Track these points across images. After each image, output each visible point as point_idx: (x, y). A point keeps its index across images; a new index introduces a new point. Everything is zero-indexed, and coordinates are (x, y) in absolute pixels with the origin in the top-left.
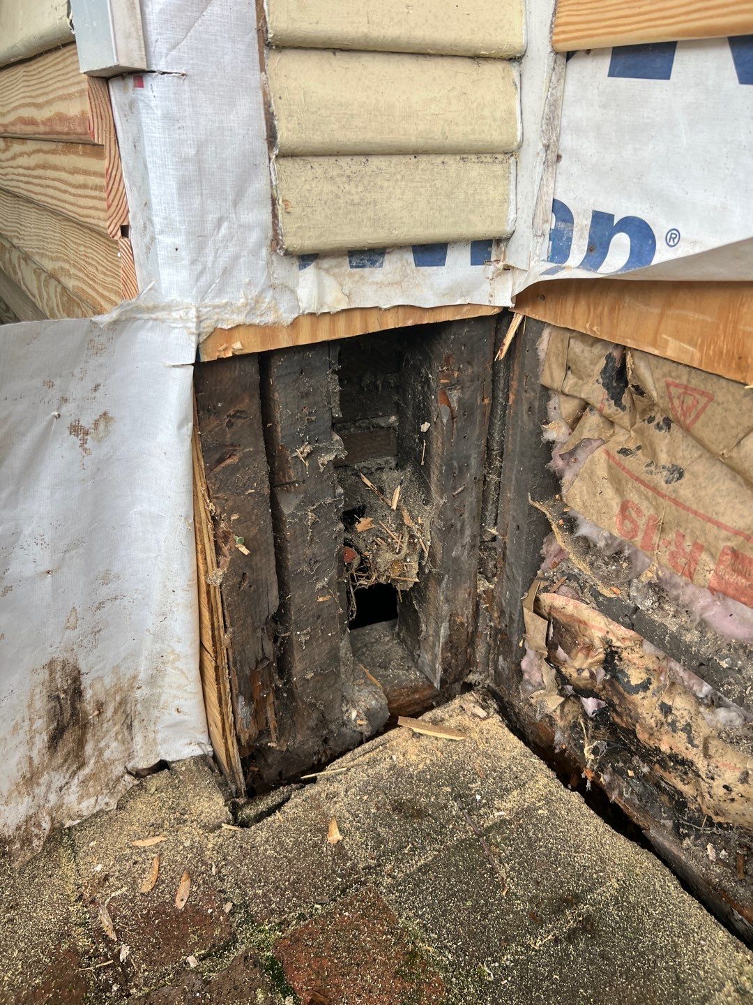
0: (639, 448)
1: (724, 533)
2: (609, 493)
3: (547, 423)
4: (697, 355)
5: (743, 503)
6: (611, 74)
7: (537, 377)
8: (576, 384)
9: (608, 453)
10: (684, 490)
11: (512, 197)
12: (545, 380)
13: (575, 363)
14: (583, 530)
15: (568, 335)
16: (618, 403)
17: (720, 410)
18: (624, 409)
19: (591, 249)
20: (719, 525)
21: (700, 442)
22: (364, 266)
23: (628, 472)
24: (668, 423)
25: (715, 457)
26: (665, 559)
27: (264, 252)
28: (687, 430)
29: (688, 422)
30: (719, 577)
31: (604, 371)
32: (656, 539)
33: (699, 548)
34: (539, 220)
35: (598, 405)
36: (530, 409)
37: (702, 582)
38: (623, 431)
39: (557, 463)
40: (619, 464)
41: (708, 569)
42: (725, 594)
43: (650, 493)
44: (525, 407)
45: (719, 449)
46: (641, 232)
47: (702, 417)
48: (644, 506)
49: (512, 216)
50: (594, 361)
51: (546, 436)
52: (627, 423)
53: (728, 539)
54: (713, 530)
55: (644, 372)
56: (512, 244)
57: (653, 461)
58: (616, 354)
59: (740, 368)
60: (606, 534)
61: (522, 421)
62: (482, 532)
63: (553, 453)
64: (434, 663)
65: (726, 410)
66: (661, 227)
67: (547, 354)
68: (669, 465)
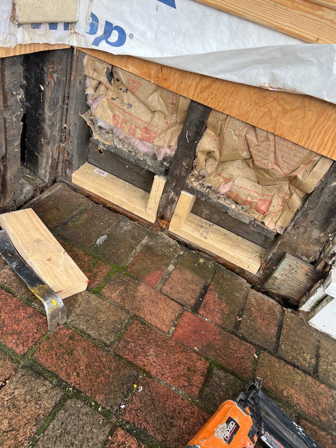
0: (117, 98)
1: (143, 123)
2: (109, 112)
3: (86, 88)
4: (138, 72)
5: (147, 114)
7: (83, 71)
8: (97, 76)
9: (108, 99)
10: (132, 111)
11: (78, 9)
12: (86, 73)
13: (97, 69)
14: (100, 124)
15: (95, 59)
16: (110, 83)
17: (143, 88)
18: (112, 85)
19: (105, 33)
20: (142, 121)
21: (137, 97)
22: (35, 28)
23: (115, 105)
24: (127, 90)
25: (141, 101)
26: (127, 131)
27: (8, 21)
28: (133, 94)
29: (134, 91)
30: (142, 135)
31: (106, 73)
32: (124, 125)
33: (136, 127)
34: (87, 19)
35: (105, 84)
36: (80, 82)
37: (137, 137)
38: (111, 92)
39: (90, 102)
40: (112, 103)
41: (139, 133)
42: (143, 140)
43: (122, 112)
44: (78, 82)
45: (143, 100)
47: (138, 90)
48: (120, 115)
49: (78, 16)
50: (103, 69)
51: (86, 93)
52: (112, 89)
53: (144, 124)
54: (140, 122)
55: (121, 75)
56: (77, 25)
57: (123, 102)
58: (110, 67)
59: (150, 77)
60: (108, 125)
61: (77, 86)
62: (62, 125)
63: (88, 98)
64: (45, 173)
65: (145, 88)
66: (128, 32)
67: (86, 64)
68: (127, 103)
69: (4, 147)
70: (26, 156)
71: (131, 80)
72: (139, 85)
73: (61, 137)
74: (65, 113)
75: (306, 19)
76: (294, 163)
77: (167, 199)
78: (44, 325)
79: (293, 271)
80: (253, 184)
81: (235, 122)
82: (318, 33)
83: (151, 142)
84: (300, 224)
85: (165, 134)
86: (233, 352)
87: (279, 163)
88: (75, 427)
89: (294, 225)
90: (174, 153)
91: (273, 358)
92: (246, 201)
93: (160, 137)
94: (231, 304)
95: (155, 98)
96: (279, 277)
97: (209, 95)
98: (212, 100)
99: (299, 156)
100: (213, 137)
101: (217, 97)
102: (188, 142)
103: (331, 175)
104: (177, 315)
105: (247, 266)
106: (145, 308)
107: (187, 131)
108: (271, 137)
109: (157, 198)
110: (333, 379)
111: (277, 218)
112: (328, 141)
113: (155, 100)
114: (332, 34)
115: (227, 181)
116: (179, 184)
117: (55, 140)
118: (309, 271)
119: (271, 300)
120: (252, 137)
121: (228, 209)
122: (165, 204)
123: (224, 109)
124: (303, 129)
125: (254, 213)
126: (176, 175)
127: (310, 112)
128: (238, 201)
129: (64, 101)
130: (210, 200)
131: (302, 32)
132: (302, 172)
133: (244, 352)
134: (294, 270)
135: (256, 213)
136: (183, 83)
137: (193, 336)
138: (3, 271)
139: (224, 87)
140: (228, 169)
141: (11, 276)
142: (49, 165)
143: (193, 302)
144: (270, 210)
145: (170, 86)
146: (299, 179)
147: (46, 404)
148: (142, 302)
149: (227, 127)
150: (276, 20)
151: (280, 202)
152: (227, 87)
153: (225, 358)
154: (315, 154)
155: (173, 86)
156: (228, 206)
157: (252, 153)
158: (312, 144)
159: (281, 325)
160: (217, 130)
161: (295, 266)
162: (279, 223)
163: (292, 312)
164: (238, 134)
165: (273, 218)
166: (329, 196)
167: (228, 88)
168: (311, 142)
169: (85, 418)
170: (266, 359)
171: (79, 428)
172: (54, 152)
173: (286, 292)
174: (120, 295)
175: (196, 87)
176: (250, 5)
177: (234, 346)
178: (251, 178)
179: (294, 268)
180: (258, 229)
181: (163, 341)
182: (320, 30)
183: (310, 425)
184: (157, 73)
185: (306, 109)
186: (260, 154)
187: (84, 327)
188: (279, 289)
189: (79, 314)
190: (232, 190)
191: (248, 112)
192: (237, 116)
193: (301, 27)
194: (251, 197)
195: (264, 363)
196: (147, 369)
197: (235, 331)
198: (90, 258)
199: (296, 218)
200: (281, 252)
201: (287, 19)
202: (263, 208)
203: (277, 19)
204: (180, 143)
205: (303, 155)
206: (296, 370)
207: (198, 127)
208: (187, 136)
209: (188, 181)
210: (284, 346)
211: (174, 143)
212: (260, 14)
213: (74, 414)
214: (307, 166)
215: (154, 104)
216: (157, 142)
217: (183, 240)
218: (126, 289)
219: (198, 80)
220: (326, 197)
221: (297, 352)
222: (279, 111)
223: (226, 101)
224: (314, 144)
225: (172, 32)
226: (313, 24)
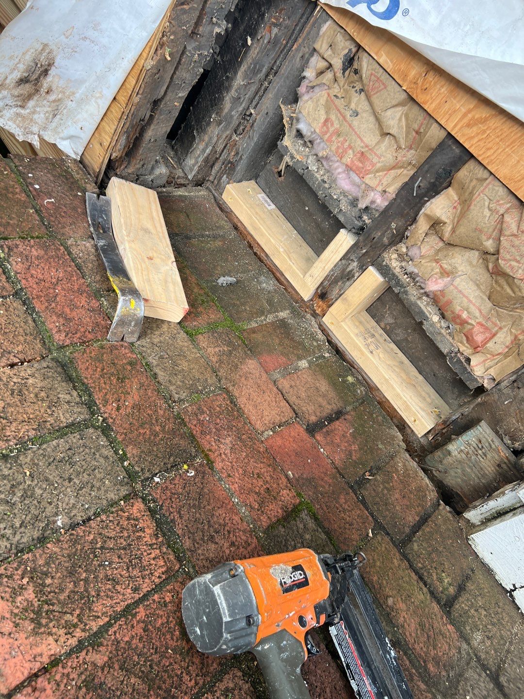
0: (342, 97)
1: (362, 144)
2: (323, 112)
3: (307, 67)
4: (391, 66)
5: (374, 135)
7: (314, 42)
8: (331, 55)
9: (329, 95)
10: (355, 122)
12: (317, 46)
13: (335, 45)
14: (302, 126)
15: (340, 29)
16: (343, 73)
17: (386, 93)
18: (344, 77)
20: (362, 141)
21: (371, 104)
23: (335, 106)
24: (362, 90)
25: (374, 112)
26: (334, 148)
28: (368, 98)
29: (371, 94)
30: (352, 161)
31: (345, 56)
32: (334, 138)
33: (350, 147)
35: (336, 70)
36: (302, 57)
37: (344, 162)
38: (338, 87)
39: (302, 89)
40: (332, 101)
41: (349, 157)
42: (351, 169)
43: (341, 118)
44: (300, 55)
45: (378, 109)
47: (378, 94)
48: (336, 123)
50: (344, 47)
51: (305, 74)
52: (341, 84)
53: (362, 148)
54: (359, 142)
55: (365, 64)
57: (348, 106)
58: (354, 49)
59: (404, 80)
60: (312, 130)
61: (295, 61)
62: (248, 108)
63: (302, 84)
64: (194, 166)
65: (389, 94)
66: (403, 5)
67: (324, 34)
68: (354, 109)
69: (165, 88)
70: (180, 131)
71: (375, 76)
72: (382, 87)
73: (239, 125)
74: (260, 93)
77: (344, 270)
78: (104, 330)
79: (480, 452)
80: (481, 295)
81: (497, 188)
83: (361, 176)
85: (386, 174)
86: (340, 509)
88: (83, 463)
89: (514, 382)
90: (386, 204)
91: (394, 551)
92: (459, 317)
93: (377, 174)
94: (366, 452)
95: (396, 114)
96: (455, 453)
97: (478, 134)
98: (479, 143)
100: (454, 202)
101: (488, 141)
102: (415, 195)
104: (284, 420)
105: (413, 419)
106: (244, 387)
107: (420, 178)
109: (330, 263)
110: (471, 629)
111: (491, 363)
113: (395, 119)
115: (445, 273)
116: (372, 254)
117: (229, 123)
118: (506, 461)
119: (427, 481)
120: (513, 221)
121: (426, 318)
122: (336, 276)
123: (491, 162)
125: (461, 342)
126: (374, 239)
128: (447, 311)
129: (267, 76)
130: (406, 295)
133: (356, 518)
134: (483, 450)
135: (465, 342)
136: (447, 104)
137: (293, 457)
138: (84, 243)
139: (505, 130)
140: (453, 257)
141: (90, 254)
142: (205, 155)
143: (313, 419)
144: (488, 345)
145: (428, 101)
147: (61, 415)
148: (243, 379)
149: (482, 192)
151: (509, 339)
152: (510, 130)
153: (325, 508)
155: (432, 103)
156: (428, 314)
157: (502, 244)
159: (427, 519)
160: (464, 193)
161: (487, 445)
162: (492, 372)
163: (450, 512)
164: (494, 208)
165: (486, 360)
167: (511, 132)
169: (102, 460)
170: (383, 545)
171: (89, 467)
172: (220, 141)
173: (453, 482)
174: (221, 354)
175: (465, 115)
177: (345, 503)
178: (482, 287)
179: (484, 446)
180: (457, 367)
181: (249, 438)
183: (408, 663)
184: (417, 77)
186: (513, 250)
187: (154, 361)
188: (446, 472)
189: (155, 343)
190: (446, 291)
192: (505, 178)
194: (468, 313)
195: (377, 548)
196: (212, 456)
197: (356, 487)
198: (202, 292)
199: (522, 371)
200: (475, 415)
202: (479, 338)
204: (402, 192)
206: (421, 584)
207: (438, 177)
208: (416, 185)
209: (385, 255)
210: (418, 546)
211: (392, 190)
213: (90, 448)
215: (391, 122)
216: (369, 180)
217: (337, 342)
218: (230, 352)
219: (472, 106)
221: (434, 565)
223: (500, 151)
225: (465, 25)
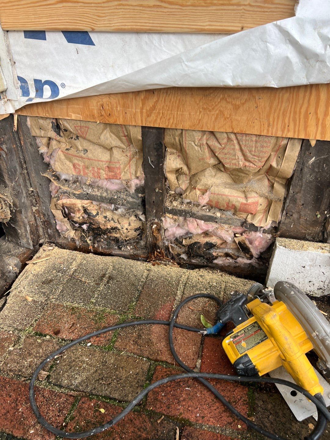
0: (71, 147)
1: (104, 163)
2: (68, 163)
3: (38, 148)
4: (81, 117)
5: (105, 153)
6: (25, 37)
7: (30, 134)
8: (45, 133)
9: (63, 152)
10: (90, 155)
11: (3, 77)
12: (33, 134)
13: (42, 127)
14: (63, 177)
15: (37, 118)
16: (60, 136)
17: (92, 131)
18: (62, 137)
19: (37, 91)
20: (102, 161)
21: (90, 141)
23: (71, 155)
24: (77, 137)
25: (94, 143)
26: (91, 176)
28: (85, 138)
29: (84, 136)
30: (107, 175)
31: (52, 127)
32: (86, 171)
33: (99, 169)
34: (16, 84)
35: (55, 138)
36: (31, 145)
37: (103, 178)
38: (63, 144)
39: (47, 159)
40: (67, 154)
41: (103, 174)
42: (110, 179)
43: (81, 159)
44: (29, 144)
45: (96, 141)
46: (53, 85)
47: (88, 133)
48: (80, 163)
49: (5, 83)
50: (48, 125)
51: (40, 152)
52: (64, 141)
54: (101, 163)
55: (66, 125)
56: (8, 92)
57: (78, 149)
58: (54, 121)
59: (94, 118)
60: (71, 175)
61: (29, 149)
62: (29, 190)
63: (44, 157)
64: (28, 241)
66: (58, 83)
67: (31, 126)
68: (83, 149)
71: (78, 127)
72: (87, 129)
73: (31, 201)
74: (27, 178)
75: (224, 11)
76: (264, 153)
80: (232, 187)
81: (191, 134)
82: (241, 22)
83: (118, 178)
84: (292, 210)
85: (130, 166)
87: (249, 158)
89: (287, 214)
90: (143, 182)
92: (228, 206)
93: (125, 170)
95: (106, 136)
97: (157, 116)
98: (162, 120)
99: (266, 145)
100: (176, 154)
101: (165, 116)
102: (154, 167)
103: (305, 154)
107: (149, 157)
108: (233, 136)
111: (267, 215)
112: (289, 123)
113: (108, 138)
114: (255, 18)
115: (204, 192)
116: (159, 210)
117: (26, 207)
120: (214, 142)
121: (216, 218)
123: (176, 124)
124: (260, 119)
125: (241, 214)
126: (154, 202)
127: (261, 100)
128: (221, 207)
129: (22, 167)
130: (195, 215)
131: (225, 26)
132: (275, 160)
135: (243, 213)
136: (128, 113)
140: (201, 180)
142: (29, 232)
144: (258, 208)
145: (116, 119)
146: (274, 168)
149: (186, 140)
150: (195, 24)
154: (281, 139)
155: (119, 119)
156: (214, 215)
157: (219, 157)
158: (274, 130)
160: (177, 146)
162: (270, 219)
164: (199, 144)
165: (264, 214)
166: (310, 175)
167: (173, 103)
168: (273, 128)
172: (30, 218)
175: (142, 113)
176: (165, 18)
180: (252, 229)
182: (241, 17)
184: (99, 112)
185: (255, 99)
186: (227, 156)
187: (107, 391)
190: (212, 199)
191: (200, 120)
192: (191, 127)
193: (222, 22)
194: (231, 202)
196: (185, 416)
199: (286, 206)
201: (205, 18)
203: (196, 22)
204: (146, 170)
205: (270, 143)
207: (157, 150)
208: (150, 162)
209: (167, 204)
211: (140, 173)
212: (177, 23)
214: (278, 152)
215: (108, 142)
216: (124, 177)
219: (141, 105)
220: (308, 177)
222: (231, 109)
223: (175, 116)
224: (277, 130)
225: (100, 69)
226: (233, 14)
